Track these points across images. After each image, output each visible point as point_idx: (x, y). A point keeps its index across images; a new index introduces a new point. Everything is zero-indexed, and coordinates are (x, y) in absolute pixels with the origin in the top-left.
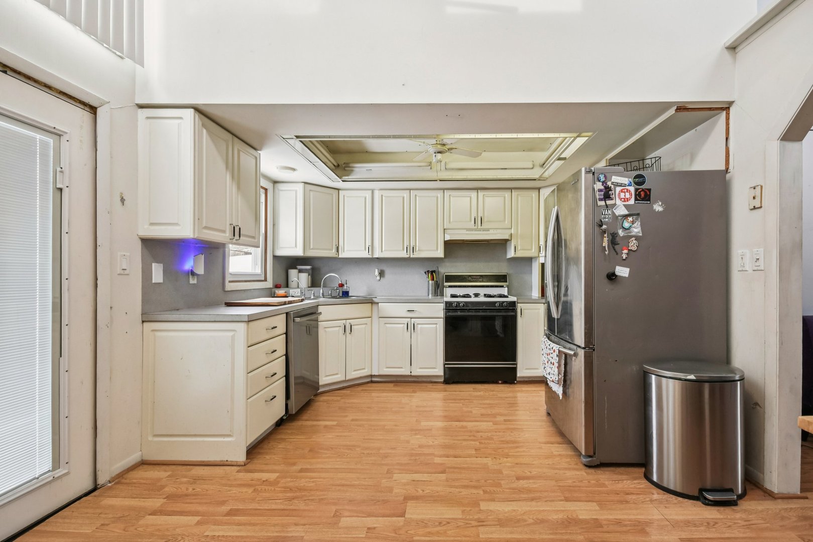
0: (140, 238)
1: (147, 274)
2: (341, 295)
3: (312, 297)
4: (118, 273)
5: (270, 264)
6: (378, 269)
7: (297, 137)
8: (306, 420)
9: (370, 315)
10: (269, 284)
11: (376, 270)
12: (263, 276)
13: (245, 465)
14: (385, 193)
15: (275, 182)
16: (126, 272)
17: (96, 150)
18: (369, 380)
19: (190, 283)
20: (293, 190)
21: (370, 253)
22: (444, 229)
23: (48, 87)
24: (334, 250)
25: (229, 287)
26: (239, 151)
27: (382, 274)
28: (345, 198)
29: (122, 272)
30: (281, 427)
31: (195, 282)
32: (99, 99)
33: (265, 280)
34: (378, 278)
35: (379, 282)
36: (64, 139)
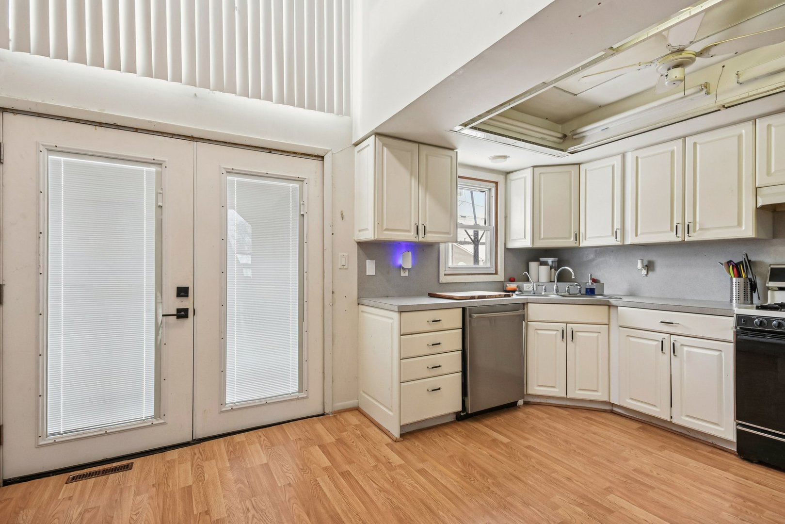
0: (356, 242)
1: (362, 268)
2: (584, 292)
3: (543, 293)
4: (339, 267)
5: (501, 257)
6: (642, 260)
7: (465, 125)
8: (486, 426)
9: (606, 322)
10: (500, 277)
11: (639, 262)
12: (494, 269)
13: (396, 441)
14: (641, 153)
15: (508, 173)
16: (345, 267)
17: (324, 185)
18: (608, 408)
19: (402, 275)
20: (522, 178)
21: (619, 239)
22: (757, 188)
23: (295, 153)
24: (573, 239)
25: (444, 279)
26: (427, 156)
27: (649, 267)
28: (588, 172)
29: (342, 267)
30: (460, 422)
31: (406, 274)
32: (324, 150)
33: (496, 273)
34: (644, 272)
35: (646, 278)
36: (305, 183)
